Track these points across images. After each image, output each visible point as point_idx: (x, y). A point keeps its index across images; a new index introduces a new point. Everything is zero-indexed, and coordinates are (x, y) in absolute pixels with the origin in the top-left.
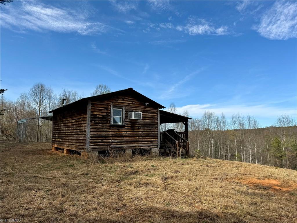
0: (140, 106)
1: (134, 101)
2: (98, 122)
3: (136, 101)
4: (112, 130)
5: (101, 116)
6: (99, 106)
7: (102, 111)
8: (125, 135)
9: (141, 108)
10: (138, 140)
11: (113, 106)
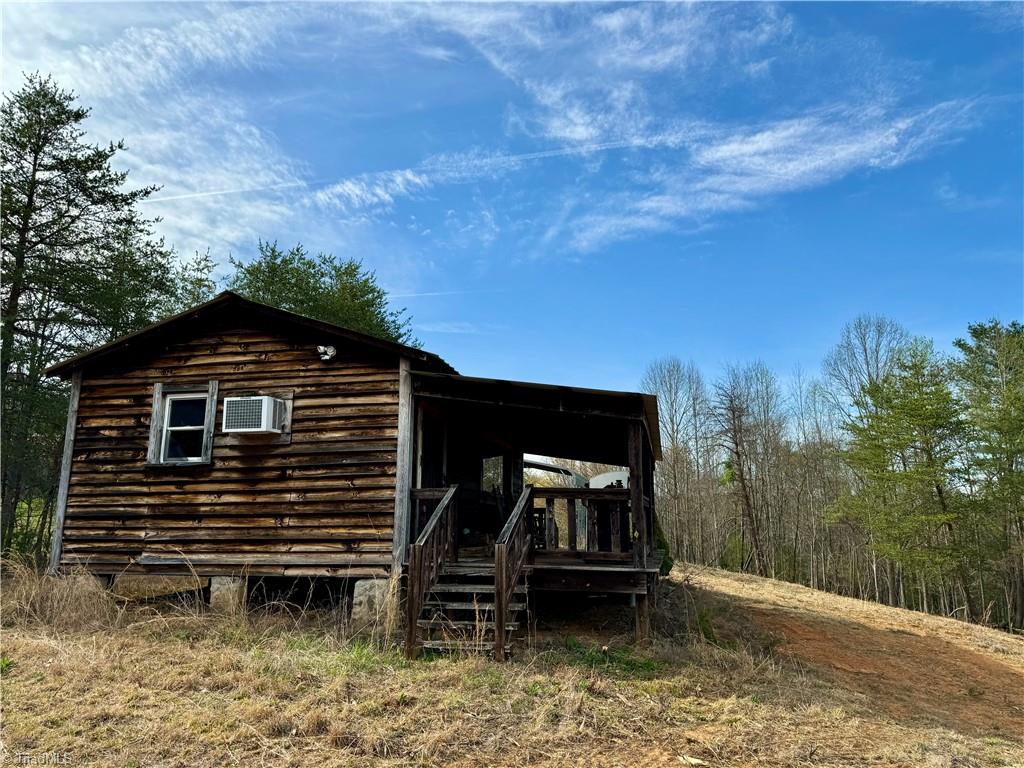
0: (297, 367)
1: (269, 348)
2: (101, 455)
3: (278, 347)
4: (153, 489)
5: (114, 433)
6: (107, 392)
7: (121, 412)
8: (207, 509)
9: (302, 374)
10: (271, 532)
11: (164, 384)
